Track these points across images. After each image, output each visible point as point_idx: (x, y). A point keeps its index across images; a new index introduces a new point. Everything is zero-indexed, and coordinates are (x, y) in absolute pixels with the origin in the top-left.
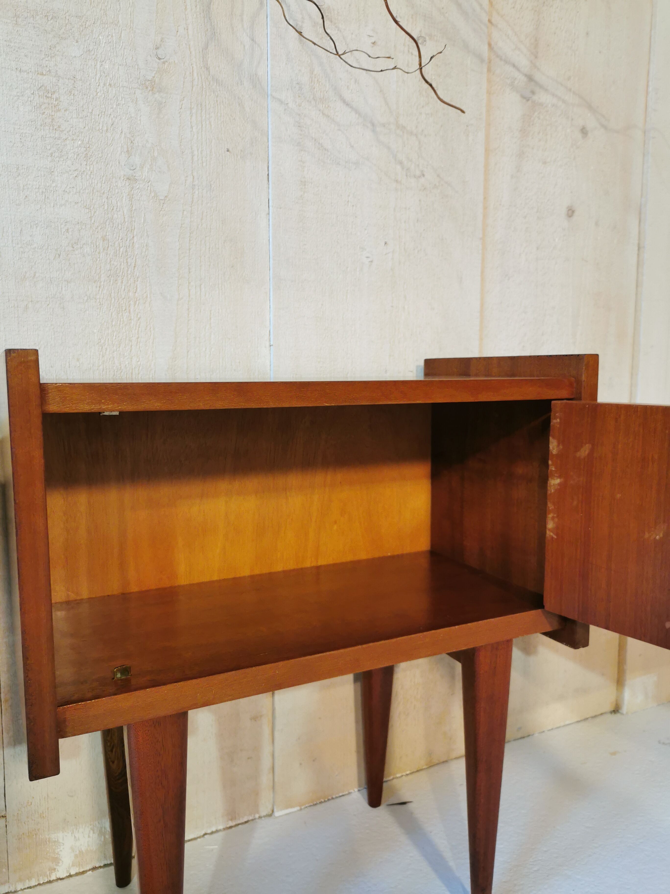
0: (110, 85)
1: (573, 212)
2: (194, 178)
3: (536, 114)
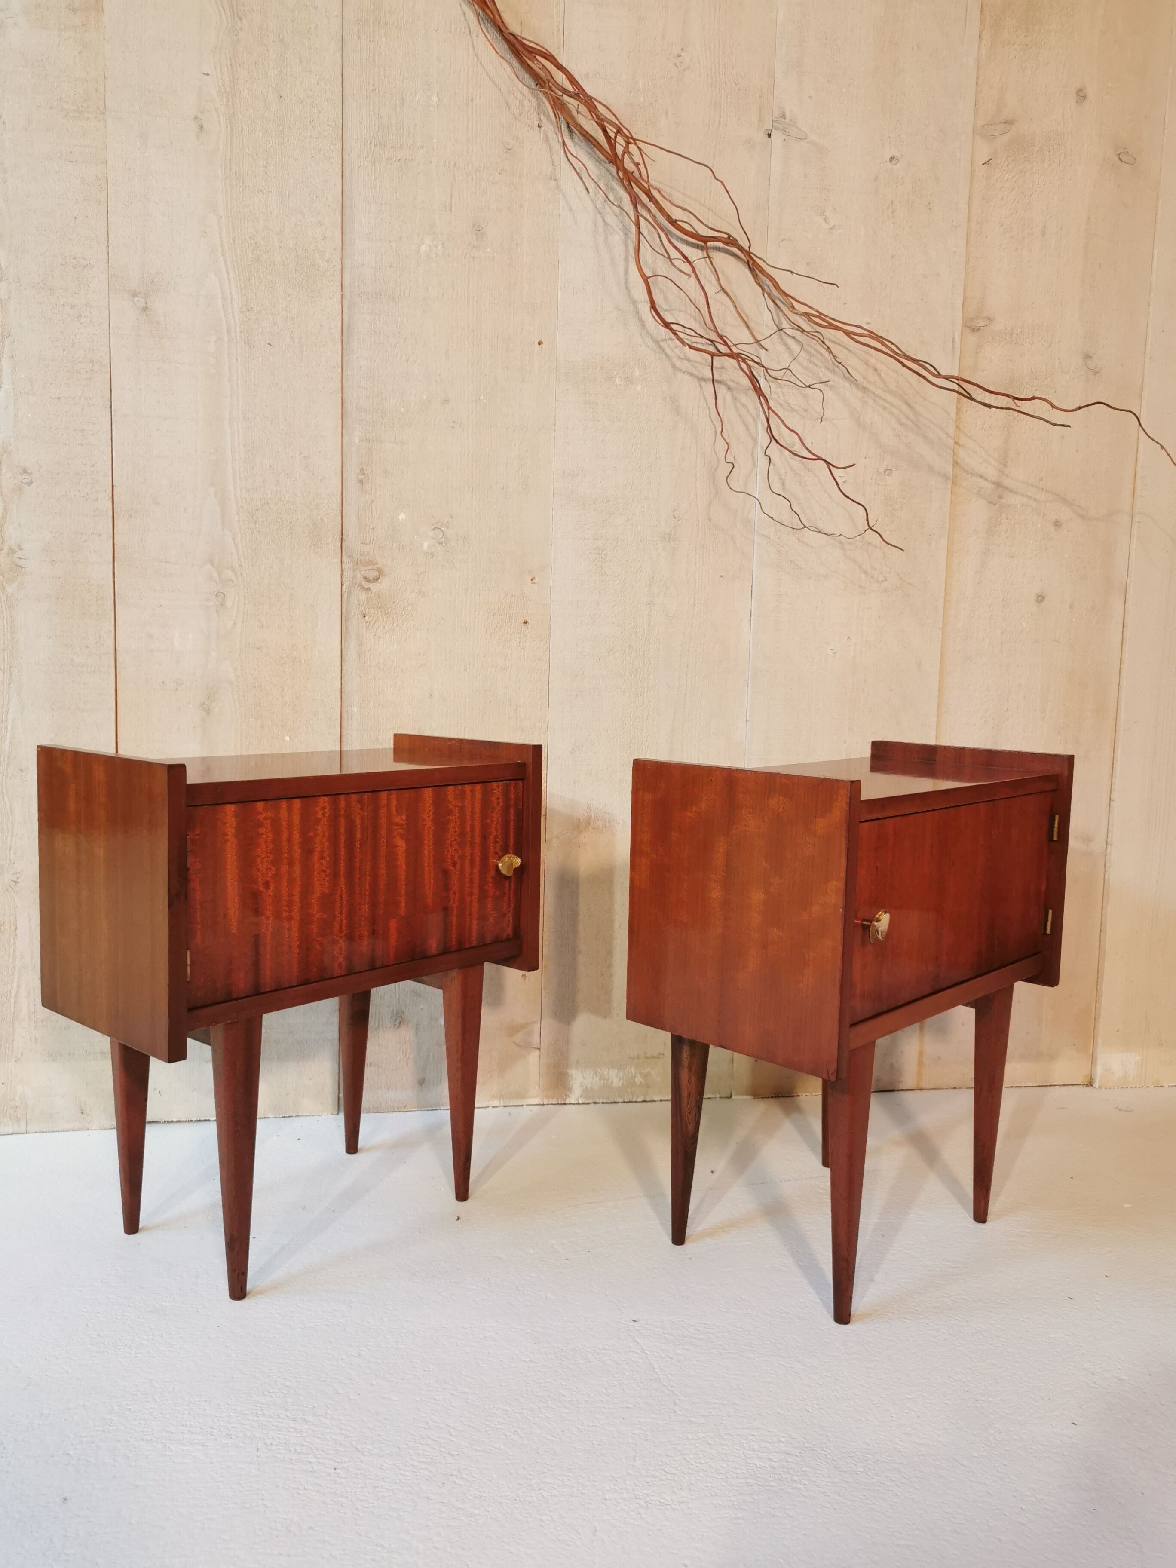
0: (640, 540)
1: (1043, 598)
2: (695, 598)
3: (1004, 515)
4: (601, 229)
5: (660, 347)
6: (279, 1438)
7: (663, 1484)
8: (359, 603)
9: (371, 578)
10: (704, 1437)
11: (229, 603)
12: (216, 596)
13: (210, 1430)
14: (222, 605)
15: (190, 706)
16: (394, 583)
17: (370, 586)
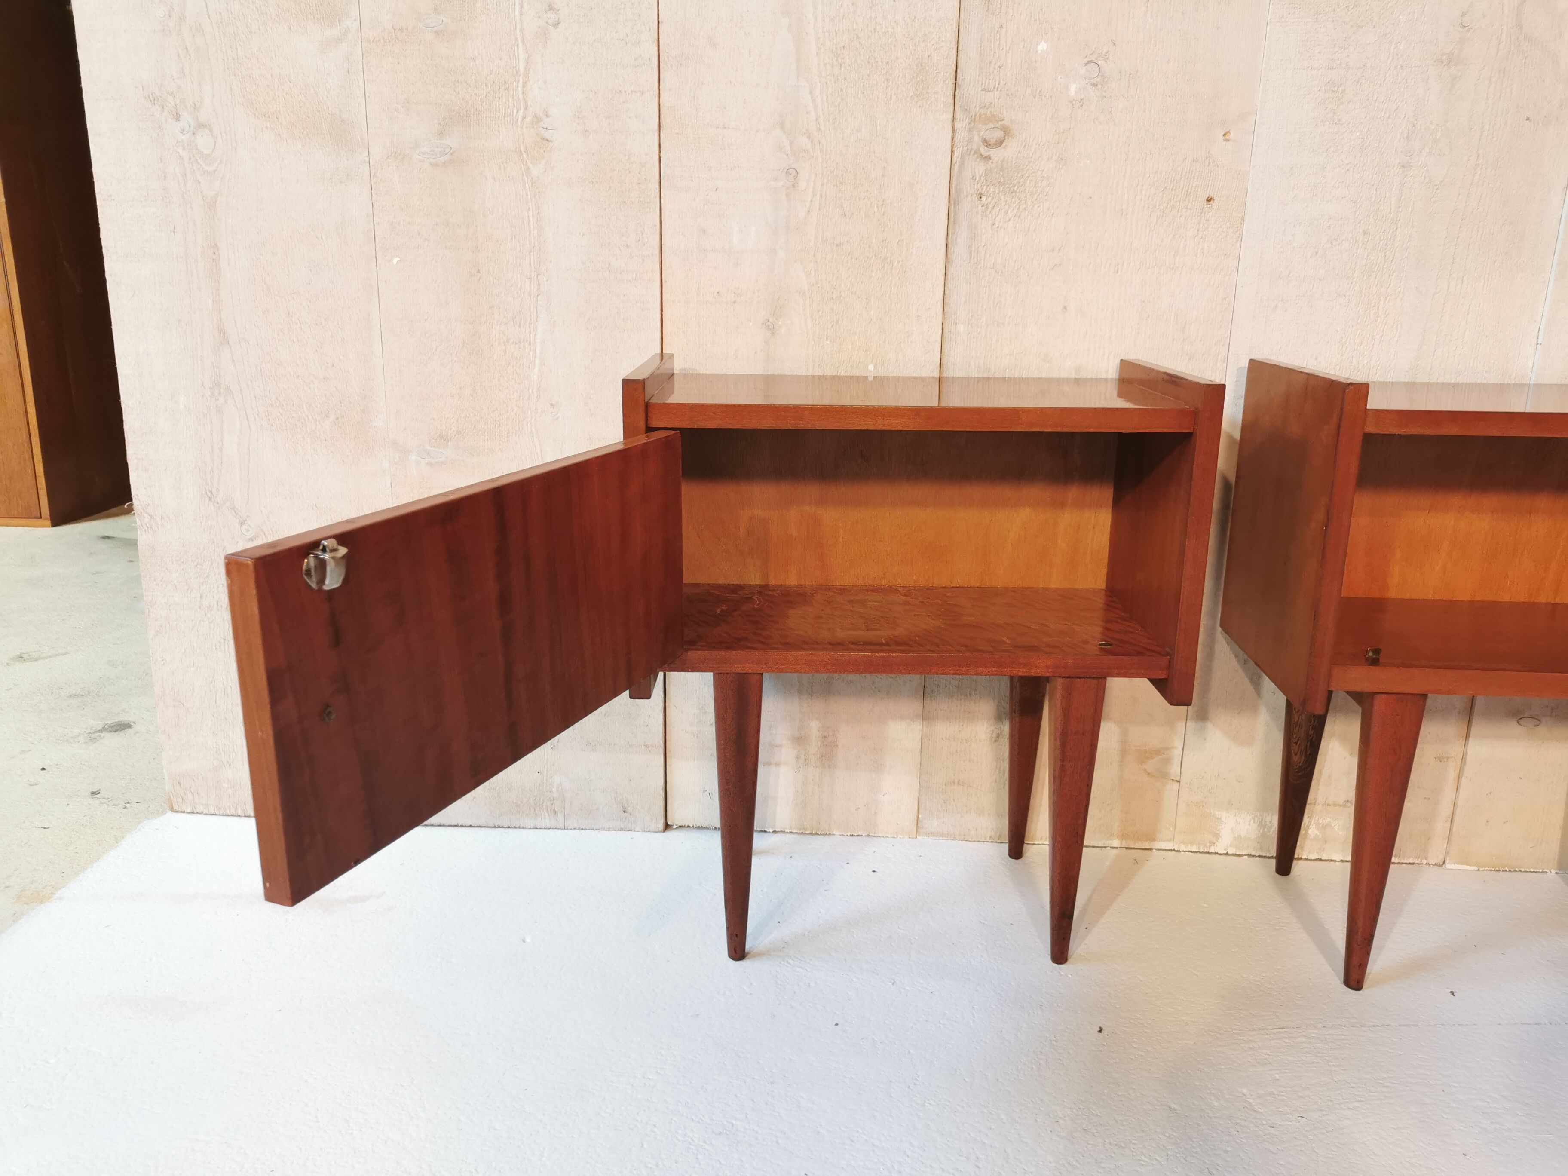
8: (974, 178)
9: (993, 141)
11: (802, 184)
12: (787, 172)
14: (793, 186)
15: (751, 324)
16: (1025, 146)
17: (990, 153)
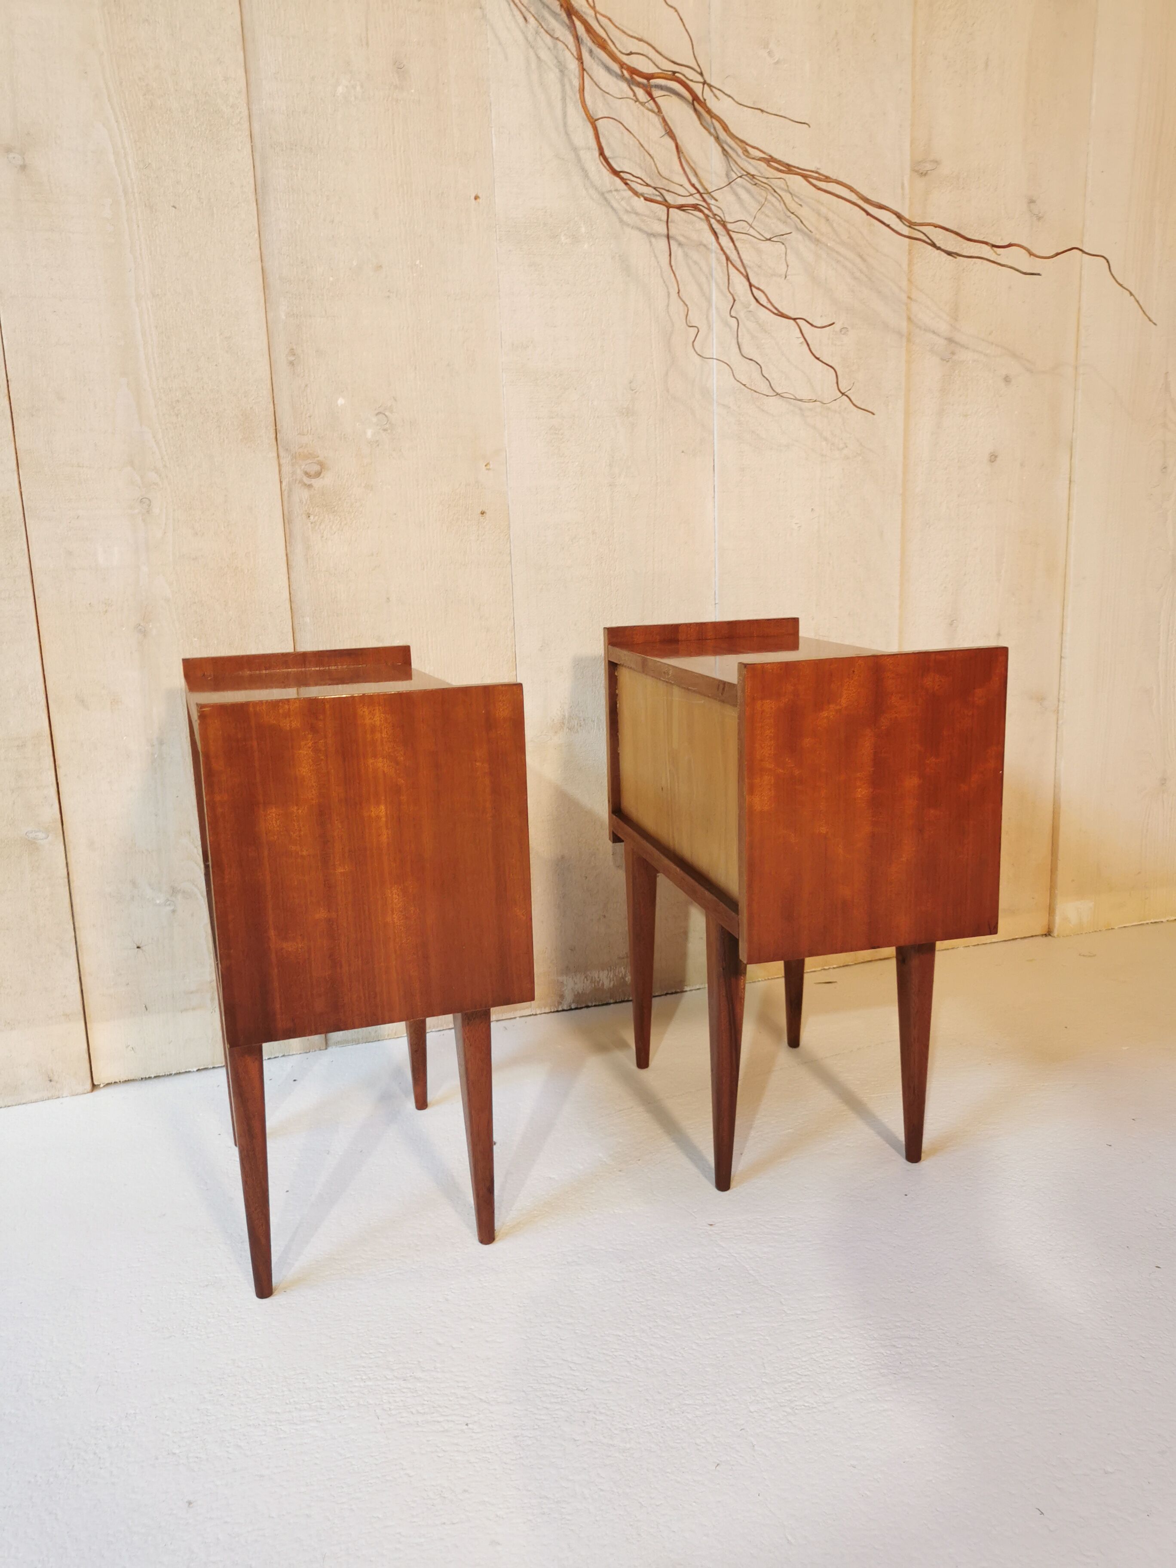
1: (996, 457)
2: (657, 476)
3: (956, 372)
4: (534, 66)
5: (605, 199)
6: (395, 1401)
7: (802, 1388)
8: (301, 501)
9: (312, 473)
10: (822, 1334)
11: (156, 511)
12: (141, 501)
13: (318, 1404)
14: (148, 512)
15: (124, 629)
16: (338, 477)
17: (312, 482)
